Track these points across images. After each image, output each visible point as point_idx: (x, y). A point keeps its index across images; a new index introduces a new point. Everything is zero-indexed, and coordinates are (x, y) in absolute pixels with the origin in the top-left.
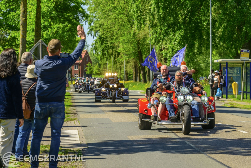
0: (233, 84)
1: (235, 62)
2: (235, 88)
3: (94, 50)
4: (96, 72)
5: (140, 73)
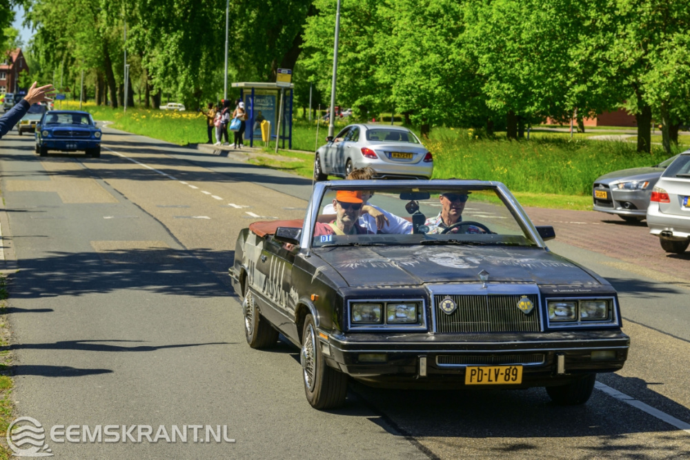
0: (262, 125)
1: (266, 87)
2: (266, 131)
3: (33, 51)
5: (106, 93)
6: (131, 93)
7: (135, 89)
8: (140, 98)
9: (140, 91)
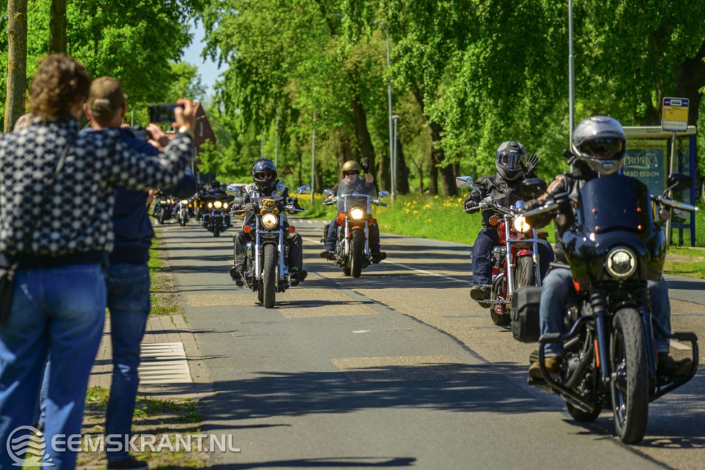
1: (645, 134)
3: (222, 103)
4: (227, 168)
6: (404, 173)
7: (412, 166)
8: (422, 185)
9: (421, 171)
